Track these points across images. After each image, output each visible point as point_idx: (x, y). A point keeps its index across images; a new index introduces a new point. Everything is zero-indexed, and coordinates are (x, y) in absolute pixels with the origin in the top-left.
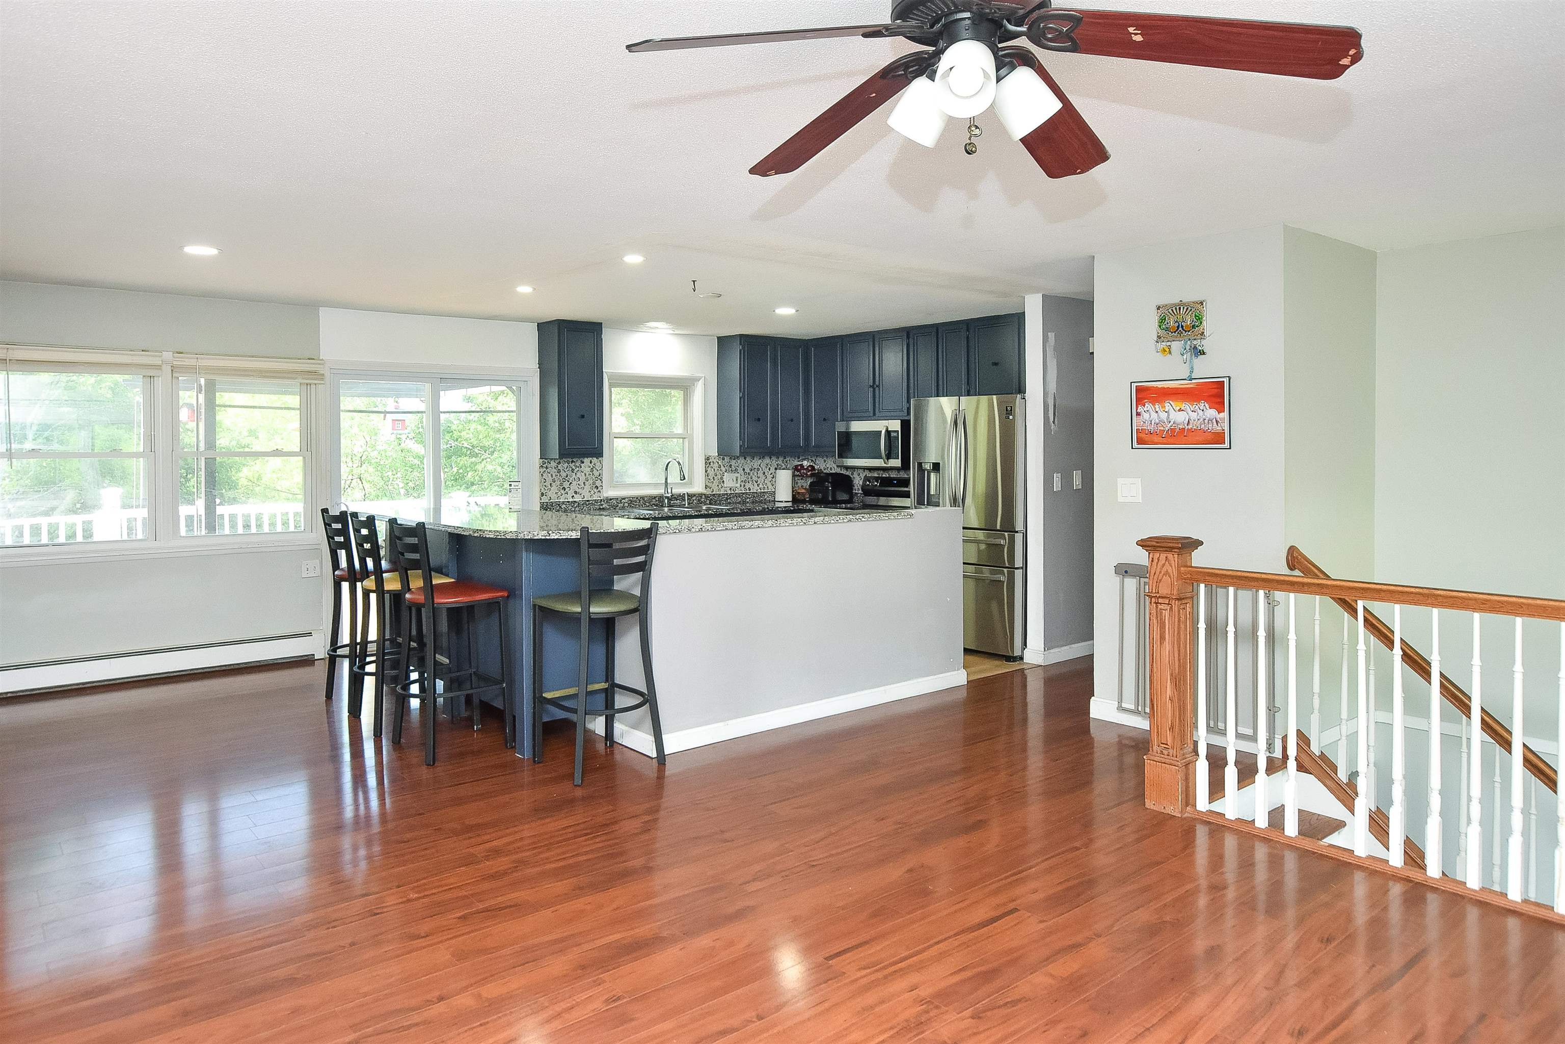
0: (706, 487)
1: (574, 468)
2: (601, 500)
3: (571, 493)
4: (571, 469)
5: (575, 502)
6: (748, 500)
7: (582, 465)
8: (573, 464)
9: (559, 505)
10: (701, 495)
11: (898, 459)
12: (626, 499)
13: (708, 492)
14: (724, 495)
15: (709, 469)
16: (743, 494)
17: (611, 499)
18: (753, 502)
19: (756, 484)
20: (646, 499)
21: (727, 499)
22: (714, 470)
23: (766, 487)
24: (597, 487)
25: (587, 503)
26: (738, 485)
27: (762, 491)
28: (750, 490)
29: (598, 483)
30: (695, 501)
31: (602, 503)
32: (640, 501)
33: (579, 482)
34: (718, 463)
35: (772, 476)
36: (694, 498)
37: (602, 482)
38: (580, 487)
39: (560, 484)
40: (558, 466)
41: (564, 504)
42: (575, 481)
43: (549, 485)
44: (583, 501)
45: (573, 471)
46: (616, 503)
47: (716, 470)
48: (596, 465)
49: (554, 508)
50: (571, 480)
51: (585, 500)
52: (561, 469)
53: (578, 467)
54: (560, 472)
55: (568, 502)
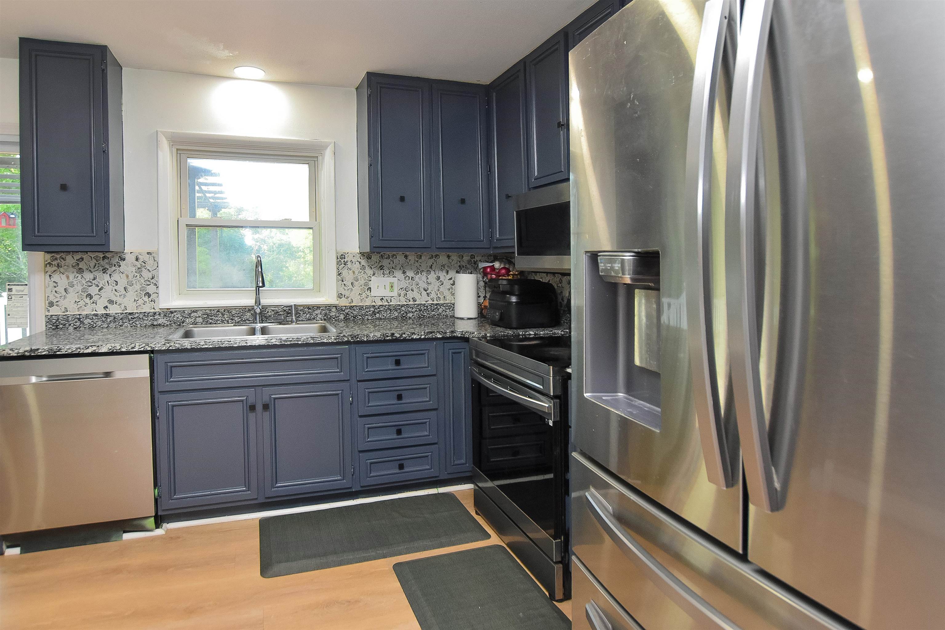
0: (340, 296)
1: (107, 267)
2: (155, 313)
3: (102, 302)
4: (101, 268)
5: (107, 315)
6: (410, 315)
7: (122, 263)
8: (106, 261)
9: (79, 319)
10: (329, 307)
12: (200, 313)
13: (343, 302)
14: (368, 307)
15: (345, 273)
16: (402, 306)
17: (172, 313)
18: (420, 318)
19: (424, 293)
20: (234, 312)
21: (374, 313)
22: (354, 272)
23: (442, 297)
24: (149, 295)
25: (130, 317)
26: (395, 294)
27: (435, 302)
28: (415, 301)
29: (151, 289)
30: (320, 316)
31: (157, 317)
32: (223, 315)
33: (116, 287)
34: (360, 263)
35: (451, 282)
36: (318, 312)
37: (157, 287)
38: (118, 294)
39: (82, 289)
40: (78, 264)
41: (88, 318)
42: (109, 285)
43: (63, 291)
44: (123, 313)
45: (106, 271)
46: (181, 318)
47: (356, 272)
48: (146, 263)
49: (70, 323)
50: (103, 284)
51: (126, 313)
52: (84, 268)
53: (115, 266)
54: (82, 273)
55: (96, 316)
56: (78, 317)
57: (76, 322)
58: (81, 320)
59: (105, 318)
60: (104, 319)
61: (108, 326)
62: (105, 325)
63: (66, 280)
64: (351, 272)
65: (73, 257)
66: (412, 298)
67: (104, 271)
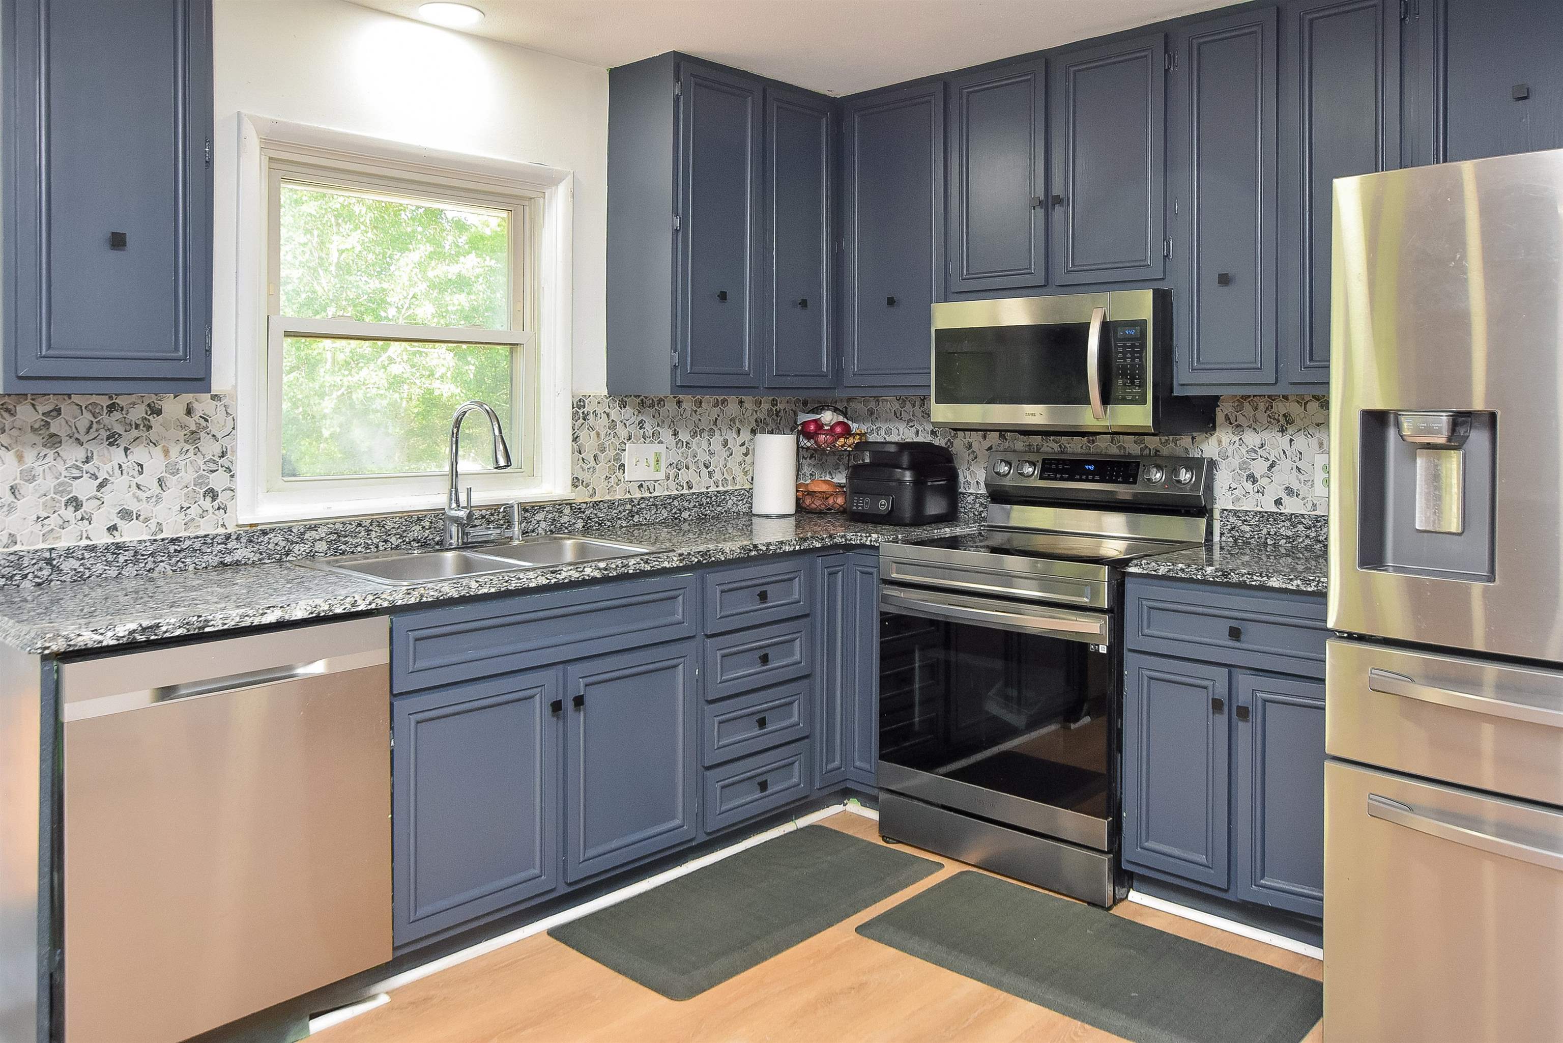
0: (576, 482)
1: (119, 429)
2: (228, 537)
3: (104, 516)
4: (104, 434)
5: (118, 546)
6: (685, 515)
7: (154, 420)
8: (117, 415)
9: (49, 562)
10: (558, 506)
11: (1144, 402)
12: (322, 532)
13: (580, 496)
14: (622, 503)
15: (583, 434)
16: (675, 498)
17: (264, 533)
18: (700, 518)
19: (705, 472)
20: (389, 525)
21: (631, 514)
22: (598, 434)
23: (730, 478)
24: (212, 494)
25: (172, 548)
26: (661, 475)
27: (721, 488)
28: (690, 488)
29: (218, 481)
30: (543, 525)
31: (232, 544)
32: (368, 531)
33: (139, 479)
34: (608, 415)
35: (744, 449)
36: (540, 516)
37: (232, 476)
38: (142, 495)
39: (55, 486)
40: (47, 424)
41: (73, 557)
42: (122, 474)
43: (8, 493)
44: (155, 540)
45: (116, 440)
46: (283, 544)
47: (602, 436)
48: (209, 419)
49: (26, 572)
50: (108, 472)
51: (163, 540)
52: (62, 434)
53: (137, 426)
54: (56, 446)
55: (91, 550)
56: (47, 555)
57: (41, 569)
58: (55, 562)
59: (113, 553)
60: (110, 557)
61: (120, 574)
62: (113, 573)
63: (16, 463)
64: (593, 434)
65: (33, 405)
66: (687, 482)
67: (111, 440)
